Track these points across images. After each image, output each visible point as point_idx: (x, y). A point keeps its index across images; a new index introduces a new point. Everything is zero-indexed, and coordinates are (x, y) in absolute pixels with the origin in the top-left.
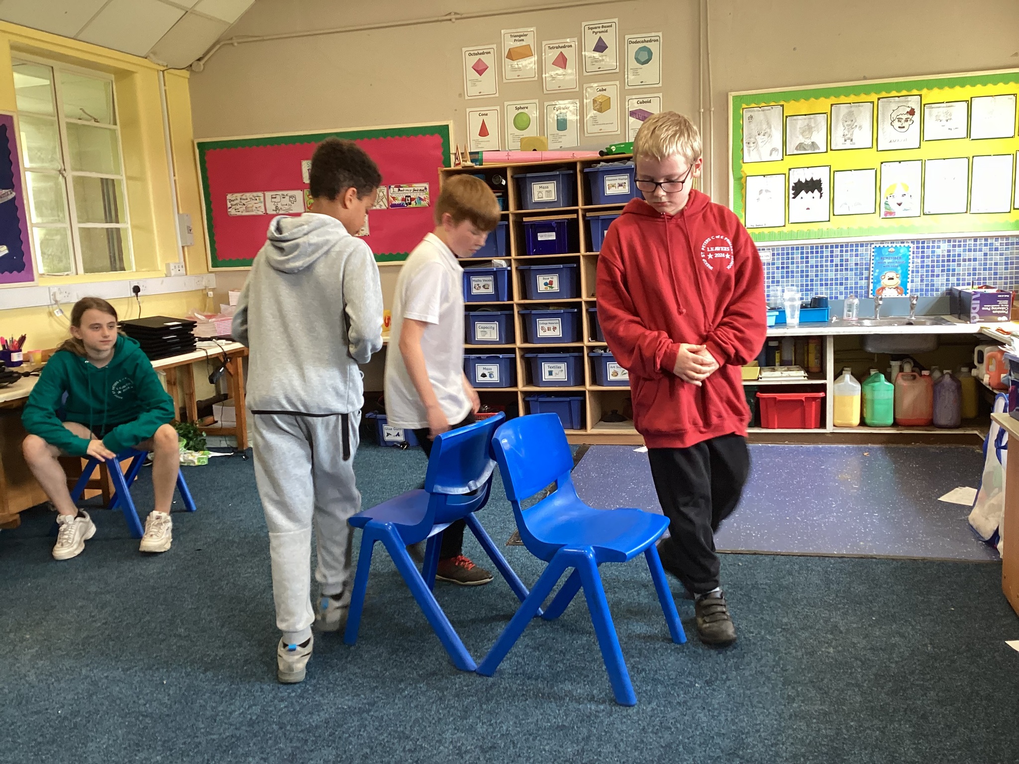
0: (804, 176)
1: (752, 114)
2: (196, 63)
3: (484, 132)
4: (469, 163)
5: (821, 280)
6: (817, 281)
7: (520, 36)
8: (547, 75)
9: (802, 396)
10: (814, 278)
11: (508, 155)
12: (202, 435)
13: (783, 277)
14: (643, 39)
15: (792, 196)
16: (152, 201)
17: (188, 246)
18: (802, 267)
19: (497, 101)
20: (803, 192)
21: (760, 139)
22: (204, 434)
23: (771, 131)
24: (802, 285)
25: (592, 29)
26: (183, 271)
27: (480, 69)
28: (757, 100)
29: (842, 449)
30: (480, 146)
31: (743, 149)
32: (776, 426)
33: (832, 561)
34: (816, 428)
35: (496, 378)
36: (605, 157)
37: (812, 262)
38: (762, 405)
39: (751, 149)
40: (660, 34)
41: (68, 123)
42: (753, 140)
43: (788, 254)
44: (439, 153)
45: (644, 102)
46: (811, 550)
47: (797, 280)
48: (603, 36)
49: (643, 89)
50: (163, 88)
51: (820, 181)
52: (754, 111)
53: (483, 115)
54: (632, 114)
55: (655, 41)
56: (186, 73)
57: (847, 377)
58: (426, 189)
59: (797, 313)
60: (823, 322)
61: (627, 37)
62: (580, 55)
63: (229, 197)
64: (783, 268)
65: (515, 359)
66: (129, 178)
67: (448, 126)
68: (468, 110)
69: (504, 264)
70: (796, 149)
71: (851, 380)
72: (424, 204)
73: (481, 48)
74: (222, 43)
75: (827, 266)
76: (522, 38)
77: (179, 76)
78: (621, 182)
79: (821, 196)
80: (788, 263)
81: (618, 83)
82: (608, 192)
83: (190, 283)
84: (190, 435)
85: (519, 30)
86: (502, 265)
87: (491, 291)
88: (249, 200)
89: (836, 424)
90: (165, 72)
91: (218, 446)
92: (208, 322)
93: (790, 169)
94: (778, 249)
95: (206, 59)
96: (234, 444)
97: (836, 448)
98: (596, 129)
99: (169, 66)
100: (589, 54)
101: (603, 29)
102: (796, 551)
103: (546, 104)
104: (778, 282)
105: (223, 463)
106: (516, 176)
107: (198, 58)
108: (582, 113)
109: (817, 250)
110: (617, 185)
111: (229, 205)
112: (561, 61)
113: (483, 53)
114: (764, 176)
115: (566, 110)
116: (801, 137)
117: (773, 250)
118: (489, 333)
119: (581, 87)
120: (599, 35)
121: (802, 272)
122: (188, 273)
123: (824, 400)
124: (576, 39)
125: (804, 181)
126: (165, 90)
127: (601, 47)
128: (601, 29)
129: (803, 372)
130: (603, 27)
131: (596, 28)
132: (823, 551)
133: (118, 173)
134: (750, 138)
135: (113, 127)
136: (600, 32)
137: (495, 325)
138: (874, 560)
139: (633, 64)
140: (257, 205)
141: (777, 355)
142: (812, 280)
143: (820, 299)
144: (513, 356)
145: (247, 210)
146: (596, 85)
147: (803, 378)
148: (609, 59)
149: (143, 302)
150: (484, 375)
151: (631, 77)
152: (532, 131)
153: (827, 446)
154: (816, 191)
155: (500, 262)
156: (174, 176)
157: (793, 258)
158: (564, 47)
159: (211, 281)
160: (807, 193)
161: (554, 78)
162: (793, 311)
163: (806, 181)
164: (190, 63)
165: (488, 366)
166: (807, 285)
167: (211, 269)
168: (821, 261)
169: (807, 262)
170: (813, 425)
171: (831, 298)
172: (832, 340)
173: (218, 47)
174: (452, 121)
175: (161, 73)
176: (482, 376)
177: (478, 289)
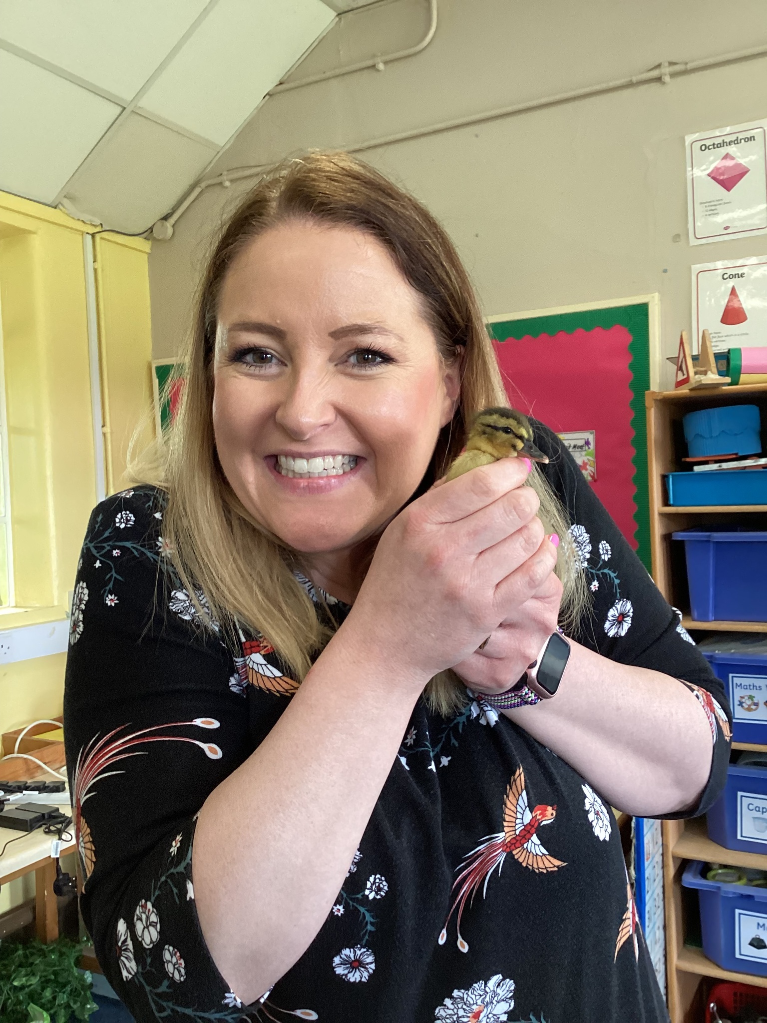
2: (159, 224)
3: (733, 315)
27: (727, 178)
50: (91, 266)
56: (146, 246)
58: (587, 443)
66: (13, 430)
67: (645, 306)
68: (696, 268)
73: (731, 130)
74: (203, 185)
77: (131, 248)
90: (98, 237)
95: (176, 216)
99: (106, 227)
107: (162, 215)
113: (736, 142)
126: (95, 270)
156: (104, 425)
164: (150, 225)
173: (197, 191)
174: (656, 295)
175: (90, 237)
176: (751, 944)
177: (749, 709)
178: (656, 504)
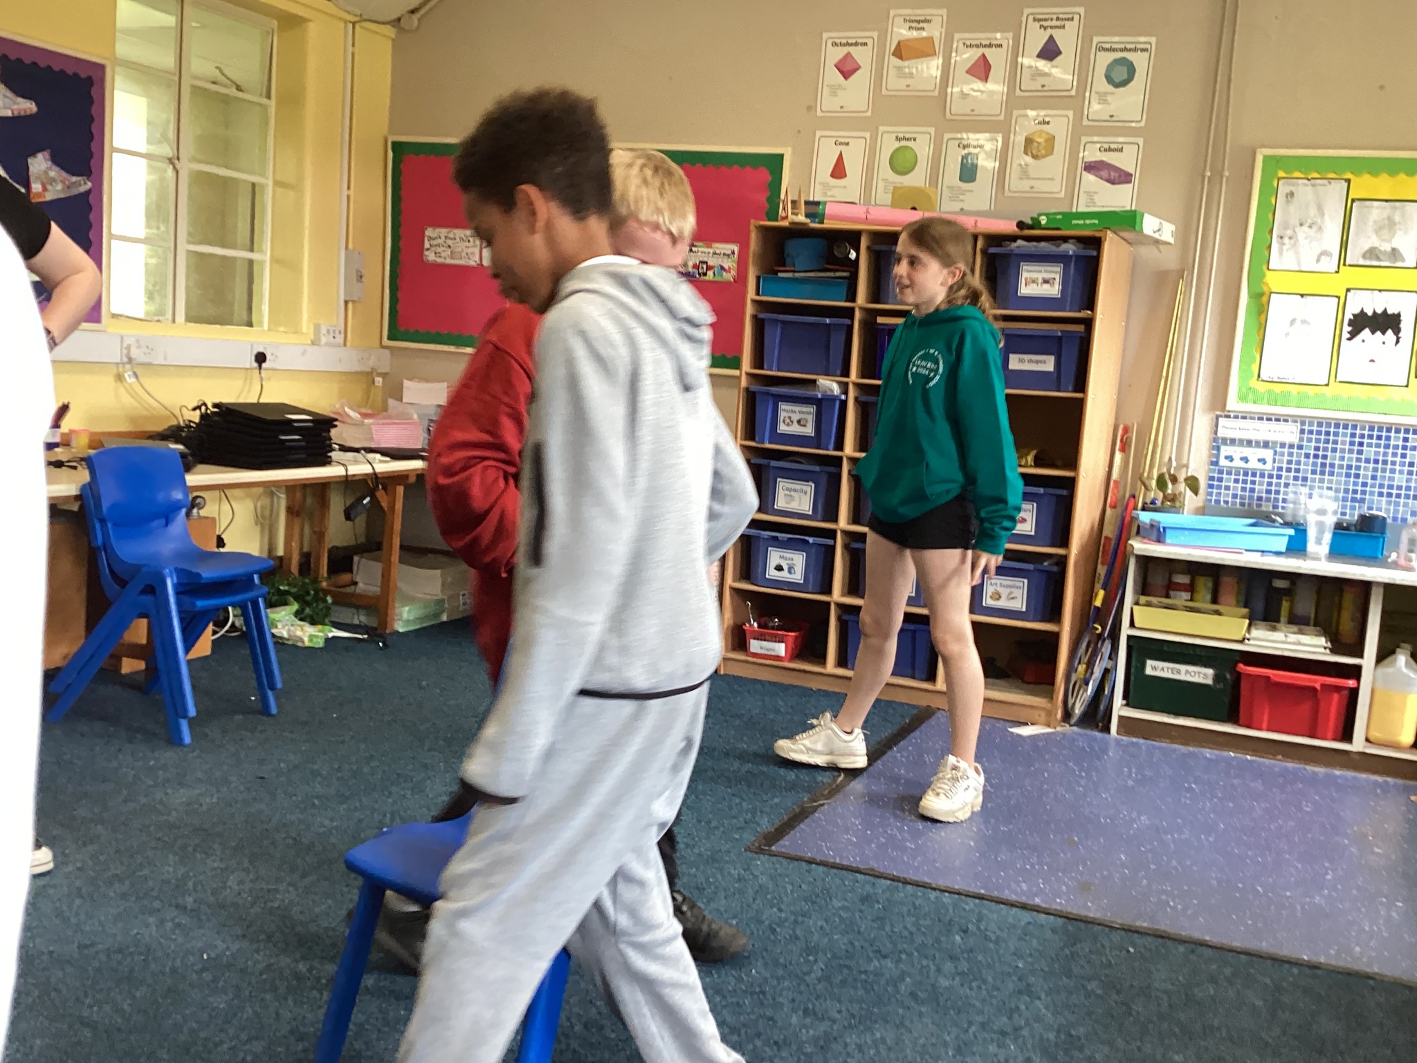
0: (1372, 304)
1: (1293, 189)
2: (407, 15)
3: (839, 171)
4: (801, 218)
5: (1381, 486)
6: (1373, 486)
7: (919, 22)
8: (956, 90)
9: (1316, 681)
10: (1369, 481)
11: (868, 212)
12: (325, 601)
13: (1314, 472)
14: (1122, 46)
15: (1346, 335)
16: (307, 223)
17: (354, 302)
18: (1350, 459)
19: (869, 124)
20: (1367, 331)
21: (1302, 233)
22: (329, 599)
23: (1323, 221)
24: (1346, 491)
25: (1039, 20)
26: (340, 339)
27: (847, 69)
28: (1305, 165)
29: (1376, 783)
30: (829, 193)
31: (1270, 247)
32: (1265, 726)
33: (1295, 971)
34: (1335, 739)
35: (798, 576)
36: (1027, 232)
37: (1369, 452)
38: (1244, 685)
39: (1285, 248)
40: (1153, 40)
41: (194, 87)
42: (1289, 232)
43: (1328, 433)
44: (762, 198)
45: (1110, 150)
46: (1264, 946)
47: (1339, 480)
48: (1057, 35)
49: (1113, 127)
50: (350, 49)
51: (1399, 315)
52: (1298, 185)
53: (842, 144)
54: (1090, 167)
55: (1143, 50)
56: (390, 31)
57: (1402, 659)
58: (733, 253)
59: (1328, 537)
60: (1373, 559)
61: (1096, 40)
62: (1015, 62)
63: (429, 232)
64: (1316, 456)
65: (833, 548)
66: (277, 183)
67: (782, 156)
68: (818, 134)
69: (836, 389)
70: (1364, 256)
71: (1407, 664)
72: (729, 277)
73: (853, 35)
75: (1394, 463)
76: (922, 25)
77: (377, 33)
78: (1047, 276)
79: (1397, 342)
80: (1325, 449)
81: (1070, 113)
82: (1025, 290)
83: (348, 360)
84: (308, 598)
85: (919, 12)
86: (832, 391)
87: (809, 430)
88: (458, 240)
89: (1371, 738)
90: (357, 26)
91: (348, 621)
92: (362, 424)
93: (1348, 290)
94: (1311, 424)
95: (422, 12)
96: (374, 623)
97: (1366, 780)
98: (1025, 185)
99: (365, 17)
100: (1029, 61)
101: (1058, 23)
102: (1237, 944)
103: (947, 136)
104: (1305, 479)
105: (347, 649)
106: (877, 247)
107: (411, 8)
108: (1003, 156)
109: (1382, 432)
110: (1040, 281)
111: (427, 245)
112: (982, 69)
113: (856, 44)
114: (1302, 296)
115: (978, 150)
116: (1374, 237)
117: (1303, 423)
118: (797, 499)
119: (1009, 115)
120: (1049, 32)
121: (1349, 467)
122: (349, 344)
123: (1354, 693)
124: (1010, 35)
125: (1370, 313)
126: (353, 54)
127: (1050, 52)
128: (1055, 23)
129: (1323, 639)
130: (1058, 19)
131: (1046, 20)
132: (1285, 951)
133: (263, 175)
134: (1286, 228)
135: (264, 101)
136: (1051, 27)
137: (809, 488)
138: (1371, 982)
139: (1101, 84)
140: (469, 251)
141: (1285, 605)
142: (1364, 484)
143: (1373, 518)
144: (830, 542)
145: (452, 256)
146: (1031, 113)
147: (1322, 650)
148: (1060, 73)
149: (269, 379)
150: (779, 568)
151: (1096, 107)
152: (916, 179)
153: (1350, 774)
154: (1390, 332)
155: (829, 385)
156: (349, 188)
157: (1335, 442)
158: (990, 46)
159: (381, 360)
160: (1373, 332)
161: (964, 96)
162: (1321, 531)
163: (1374, 312)
164: (398, 15)
165: (789, 554)
166: (1355, 492)
167: (386, 342)
168: (1385, 454)
169: (1360, 452)
170: (1330, 734)
171: (1395, 519)
172: (1381, 590)
174: (789, 148)
175: (350, 26)
176: (776, 569)
177: (788, 425)
178: (751, 294)
